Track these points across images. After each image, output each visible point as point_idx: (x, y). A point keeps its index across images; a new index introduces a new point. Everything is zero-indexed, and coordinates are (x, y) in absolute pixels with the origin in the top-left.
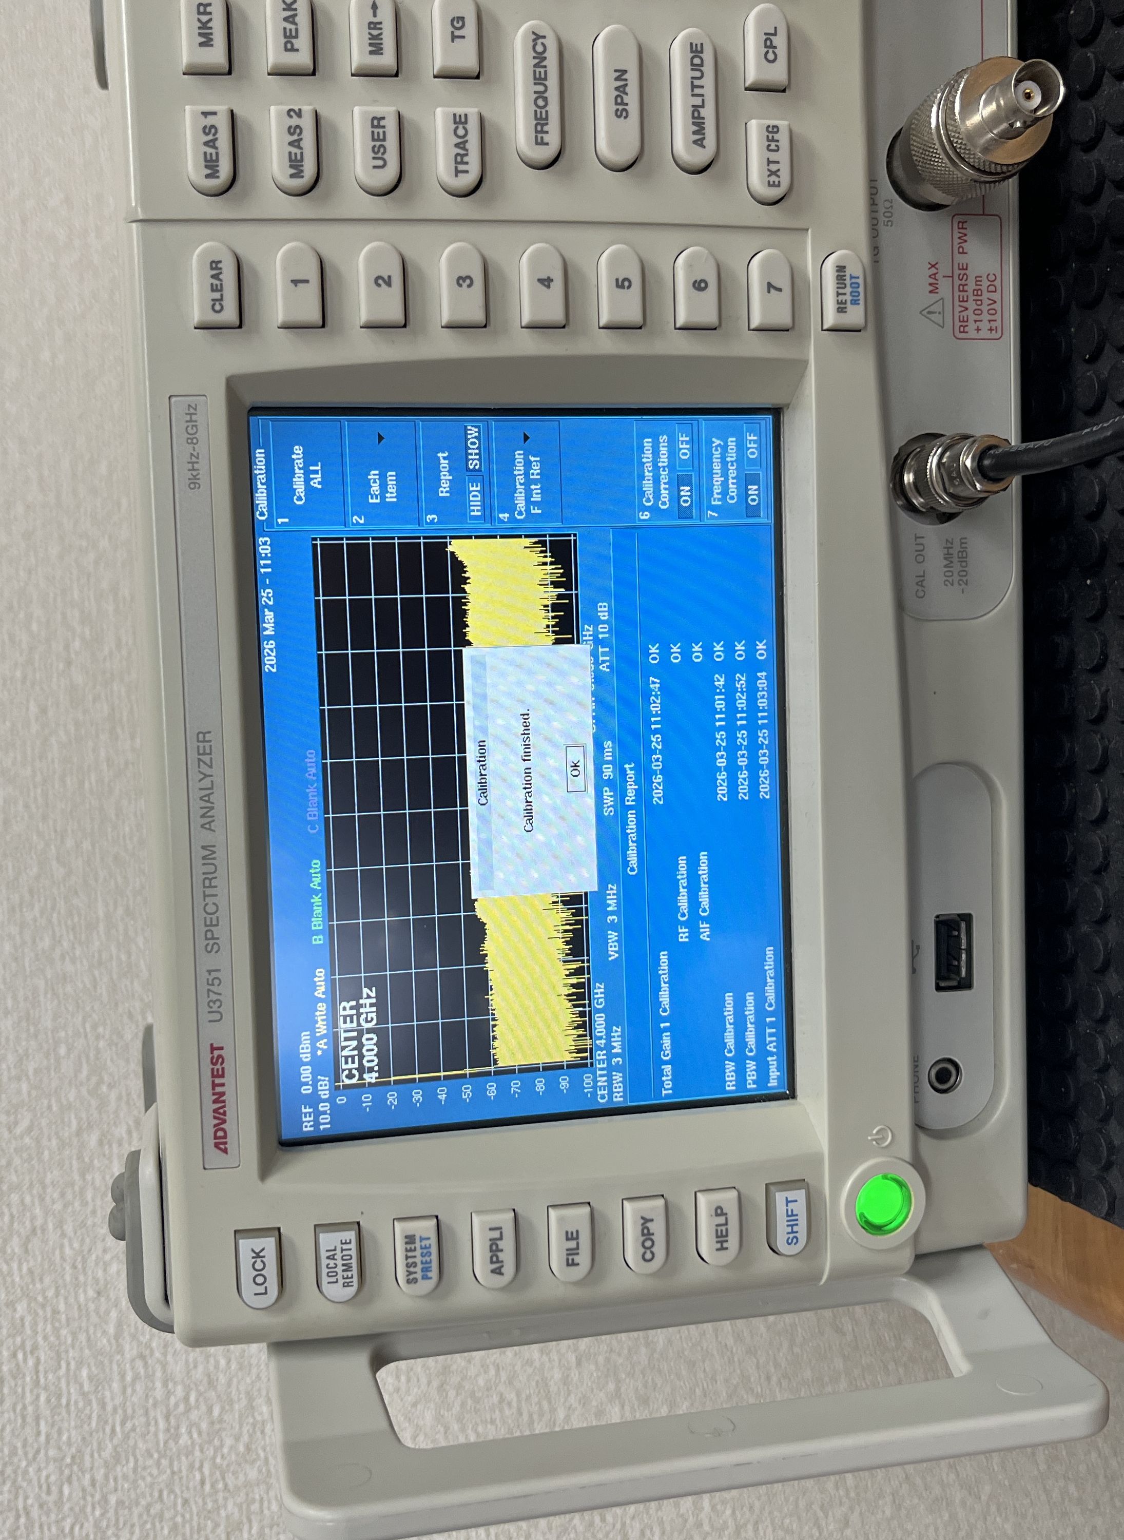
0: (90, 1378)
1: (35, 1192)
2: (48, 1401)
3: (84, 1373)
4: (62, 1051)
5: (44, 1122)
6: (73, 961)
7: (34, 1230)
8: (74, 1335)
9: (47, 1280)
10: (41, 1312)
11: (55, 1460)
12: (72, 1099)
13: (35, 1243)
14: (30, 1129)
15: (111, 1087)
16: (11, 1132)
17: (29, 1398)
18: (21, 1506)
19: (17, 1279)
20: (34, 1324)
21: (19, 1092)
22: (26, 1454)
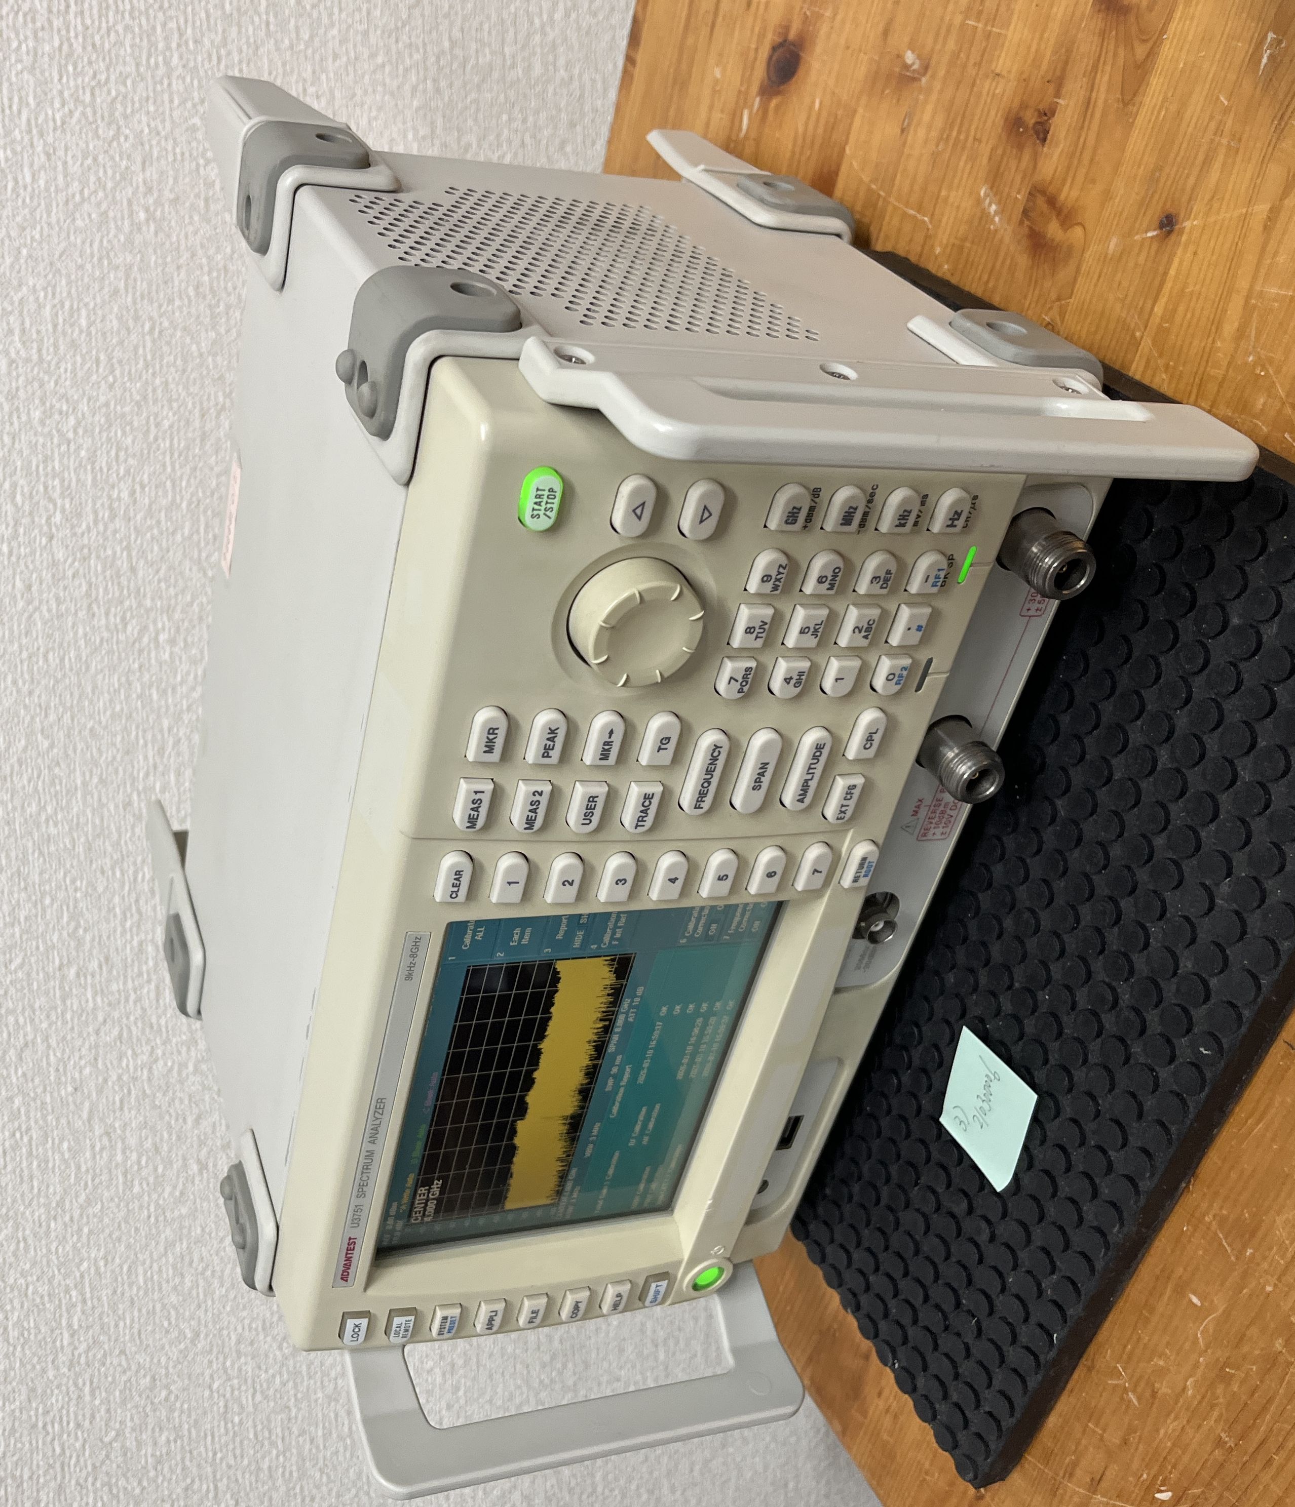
0: (69, 1149)
1: (27, 1014)
2: (39, 1166)
3: (65, 1145)
4: (47, 901)
5: (33, 960)
6: (56, 825)
7: (26, 1045)
8: (58, 1119)
9: (37, 1081)
10: (32, 1104)
11: (44, 1204)
12: (55, 941)
13: (27, 1054)
14: (21, 966)
15: (85, 930)
16: (6, 967)
17: (24, 1164)
18: (20, 1234)
19: (14, 1080)
20: (28, 1112)
21: (13, 935)
22: (23, 1200)
